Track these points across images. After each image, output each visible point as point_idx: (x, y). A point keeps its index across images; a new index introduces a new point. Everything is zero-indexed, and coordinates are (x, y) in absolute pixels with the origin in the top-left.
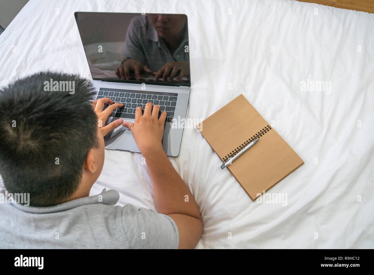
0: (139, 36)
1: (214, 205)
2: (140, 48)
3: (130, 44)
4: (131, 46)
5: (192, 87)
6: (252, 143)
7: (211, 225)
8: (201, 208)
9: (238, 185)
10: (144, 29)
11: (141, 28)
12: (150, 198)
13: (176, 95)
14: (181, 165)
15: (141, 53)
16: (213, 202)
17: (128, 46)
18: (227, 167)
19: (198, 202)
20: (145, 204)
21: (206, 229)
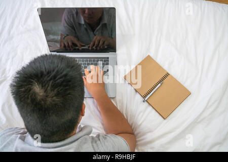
0: (72, 20)
1: (141, 124)
2: (73, 28)
3: (66, 25)
4: (66, 27)
5: (117, 52)
6: (160, 84)
7: (140, 137)
8: (133, 127)
9: (154, 111)
10: (75, 15)
11: (73, 14)
12: (100, 125)
13: (108, 58)
14: (118, 102)
15: (73, 31)
16: (140, 123)
17: (65, 27)
18: (146, 101)
19: (130, 124)
20: (98, 130)
21: (137, 140)
